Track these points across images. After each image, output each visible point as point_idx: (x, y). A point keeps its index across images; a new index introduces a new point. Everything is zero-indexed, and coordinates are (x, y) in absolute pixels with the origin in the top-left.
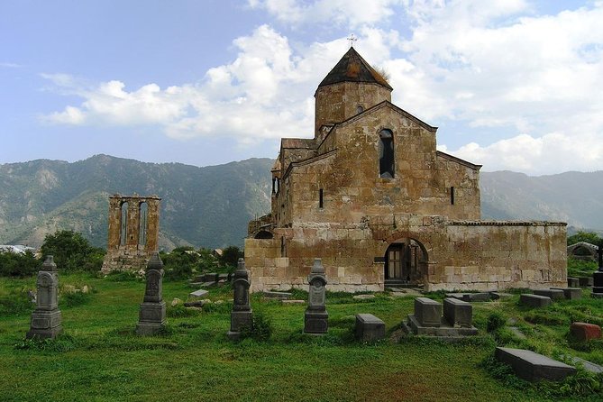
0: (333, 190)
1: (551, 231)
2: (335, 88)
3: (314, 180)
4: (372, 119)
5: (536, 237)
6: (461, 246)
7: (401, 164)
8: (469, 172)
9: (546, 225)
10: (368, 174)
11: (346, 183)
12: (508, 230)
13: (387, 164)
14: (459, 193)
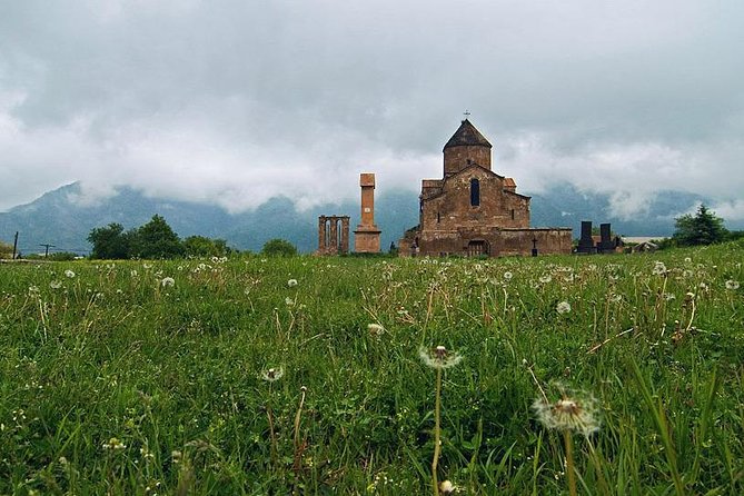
0: (445, 213)
1: (562, 233)
2: (454, 149)
3: (435, 208)
4: (467, 174)
5: (553, 237)
6: (509, 241)
7: (483, 198)
8: (524, 202)
9: (559, 230)
10: (464, 204)
11: (452, 210)
12: (536, 233)
13: (475, 199)
14: (517, 213)
